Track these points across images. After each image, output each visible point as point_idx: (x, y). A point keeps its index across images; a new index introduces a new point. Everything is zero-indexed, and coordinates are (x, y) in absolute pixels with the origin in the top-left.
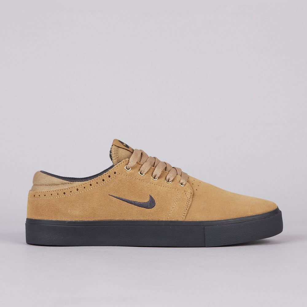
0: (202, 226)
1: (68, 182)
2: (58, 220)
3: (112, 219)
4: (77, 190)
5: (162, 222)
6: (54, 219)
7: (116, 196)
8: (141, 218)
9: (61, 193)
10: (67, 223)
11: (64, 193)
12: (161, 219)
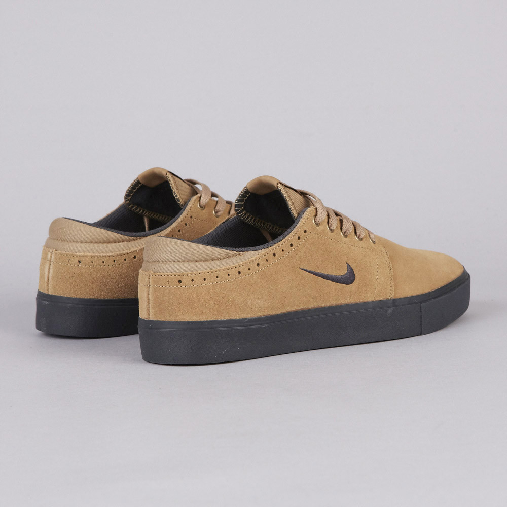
0: (417, 303)
1: (235, 252)
2: (232, 318)
3: (305, 307)
4: (258, 265)
5: (368, 303)
6: (225, 318)
7: (310, 269)
8: (342, 301)
9: (233, 273)
10: (247, 322)
11: (239, 273)
12: (366, 300)
